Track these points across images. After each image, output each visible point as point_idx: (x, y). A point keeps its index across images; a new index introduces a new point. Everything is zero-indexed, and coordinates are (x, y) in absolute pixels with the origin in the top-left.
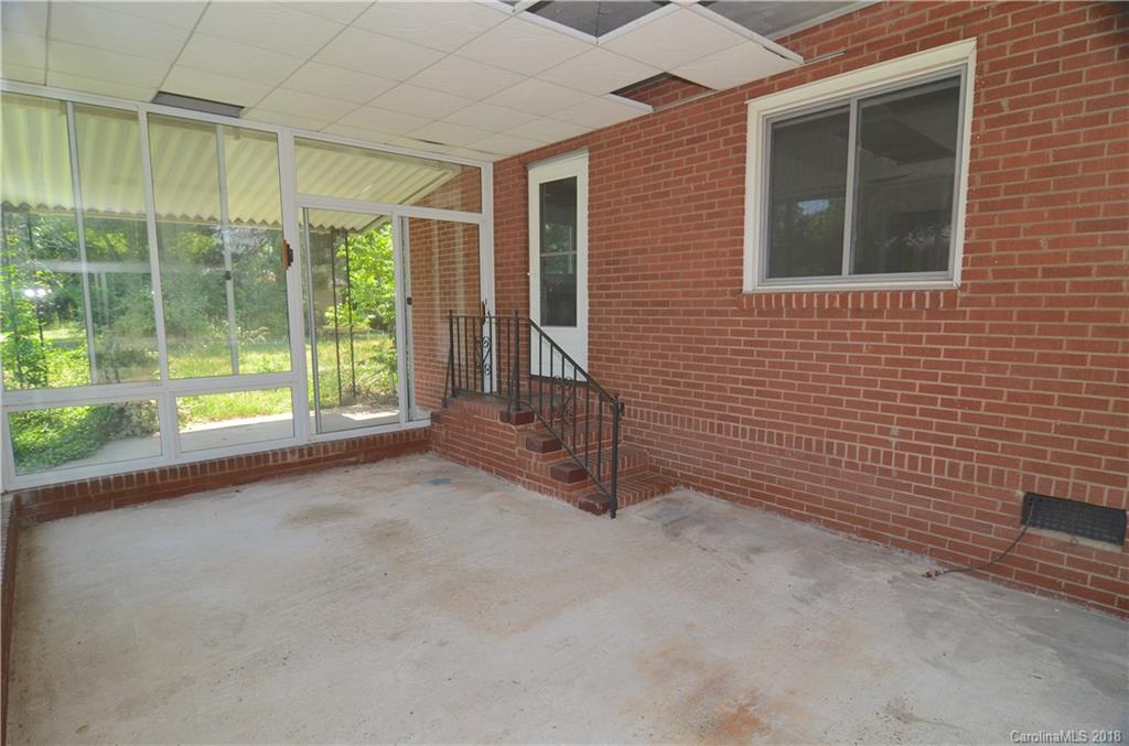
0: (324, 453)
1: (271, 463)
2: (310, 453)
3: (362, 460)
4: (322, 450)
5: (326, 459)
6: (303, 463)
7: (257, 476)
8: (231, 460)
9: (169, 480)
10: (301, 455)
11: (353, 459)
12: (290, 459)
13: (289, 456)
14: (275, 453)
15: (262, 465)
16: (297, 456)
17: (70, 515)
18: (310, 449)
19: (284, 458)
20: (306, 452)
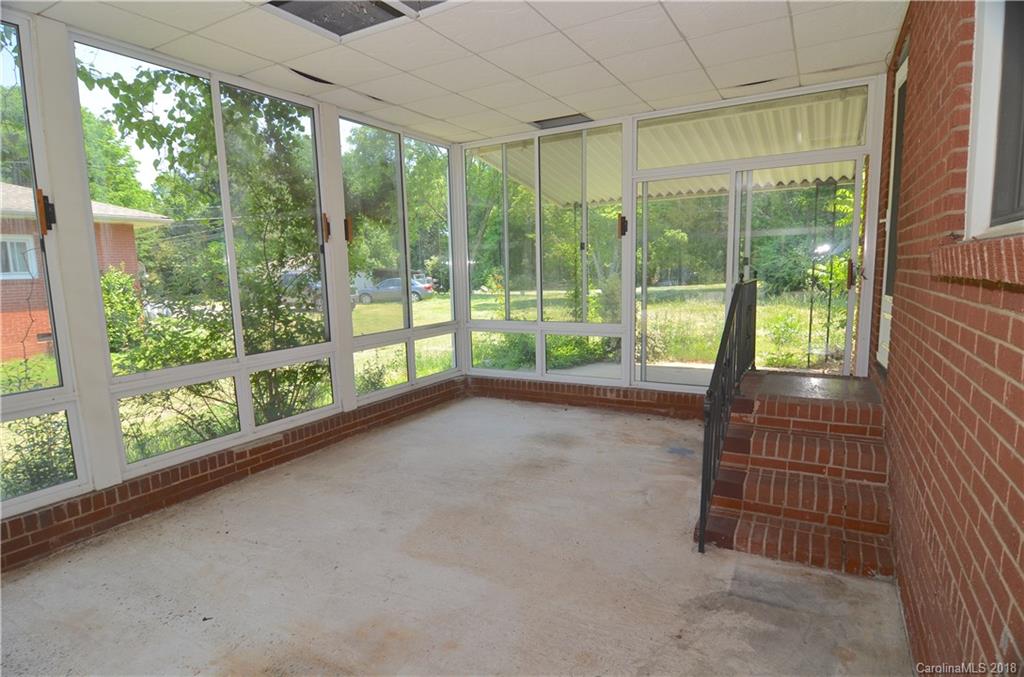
0: (637, 397)
1: (595, 396)
2: (625, 396)
3: (672, 414)
4: (635, 395)
5: (639, 404)
6: (619, 402)
7: (585, 402)
8: (569, 386)
9: (533, 390)
10: (618, 395)
11: (663, 411)
12: (609, 396)
13: (608, 394)
14: (599, 389)
15: (589, 395)
16: (614, 394)
17: (485, 396)
18: (626, 392)
19: (605, 394)
20: (621, 393)
